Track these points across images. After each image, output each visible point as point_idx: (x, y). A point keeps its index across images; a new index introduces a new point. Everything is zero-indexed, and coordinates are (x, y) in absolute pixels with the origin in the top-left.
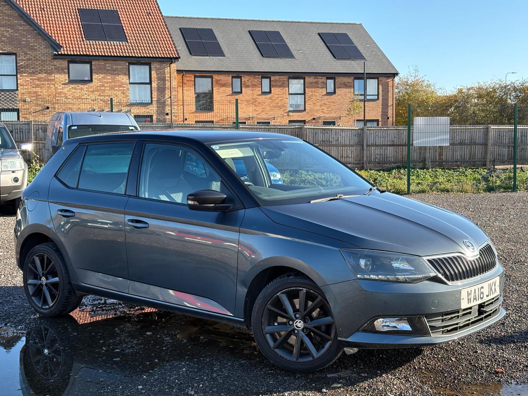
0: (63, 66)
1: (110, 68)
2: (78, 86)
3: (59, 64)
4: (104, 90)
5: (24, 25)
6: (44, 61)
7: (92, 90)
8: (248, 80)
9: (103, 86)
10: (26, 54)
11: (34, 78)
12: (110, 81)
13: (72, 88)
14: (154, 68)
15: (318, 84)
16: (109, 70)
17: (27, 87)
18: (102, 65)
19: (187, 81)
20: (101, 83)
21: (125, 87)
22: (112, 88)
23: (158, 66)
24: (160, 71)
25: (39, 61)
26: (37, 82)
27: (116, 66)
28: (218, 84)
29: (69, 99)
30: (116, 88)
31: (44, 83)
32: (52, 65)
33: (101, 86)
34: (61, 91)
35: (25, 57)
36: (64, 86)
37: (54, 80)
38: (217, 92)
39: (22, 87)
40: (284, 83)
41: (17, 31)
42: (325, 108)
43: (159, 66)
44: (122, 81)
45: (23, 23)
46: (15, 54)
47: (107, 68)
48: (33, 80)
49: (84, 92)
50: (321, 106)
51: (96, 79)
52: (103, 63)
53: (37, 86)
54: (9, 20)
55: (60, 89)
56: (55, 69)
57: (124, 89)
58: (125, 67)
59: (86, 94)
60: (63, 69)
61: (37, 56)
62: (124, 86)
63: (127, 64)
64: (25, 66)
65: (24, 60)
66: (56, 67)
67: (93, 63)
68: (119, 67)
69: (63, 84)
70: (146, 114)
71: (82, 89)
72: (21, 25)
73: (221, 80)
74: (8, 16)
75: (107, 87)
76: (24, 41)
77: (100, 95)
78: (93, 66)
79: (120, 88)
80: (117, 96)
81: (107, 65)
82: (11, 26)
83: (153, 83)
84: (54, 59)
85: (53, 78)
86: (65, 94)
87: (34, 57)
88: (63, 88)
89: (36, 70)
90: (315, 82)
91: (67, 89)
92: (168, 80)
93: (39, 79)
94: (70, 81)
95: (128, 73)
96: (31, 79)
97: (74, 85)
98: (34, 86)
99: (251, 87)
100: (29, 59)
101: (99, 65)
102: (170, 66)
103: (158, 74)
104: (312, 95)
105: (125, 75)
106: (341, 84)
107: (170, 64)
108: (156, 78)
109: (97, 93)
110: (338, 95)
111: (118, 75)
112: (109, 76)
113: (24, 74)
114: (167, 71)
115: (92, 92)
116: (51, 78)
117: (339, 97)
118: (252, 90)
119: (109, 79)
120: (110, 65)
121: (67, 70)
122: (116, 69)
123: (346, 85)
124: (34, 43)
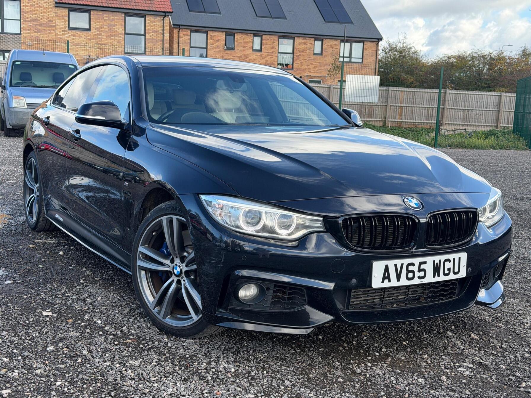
0: (64, 14)
1: (107, 18)
2: (77, 34)
3: (60, 12)
4: (101, 39)
6: (46, 7)
7: (89, 37)
8: (240, 38)
9: (100, 35)
11: (36, 23)
12: (107, 30)
13: (72, 35)
14: (149, 20)
15: (307, 45)
16: (106, 20)
17: (29, 32)
18: (100, 15)
19: (183, 35)
20: (99, 32)
21: (121, 37)
22: (108, 37)
24: (154, 23)
25: (41, 7)
26: (39, 27)
27: (113, 16)
28: (212, 39)
30: (112, 38)
31: (45, 28)
32: (53, 13)
33: (98, 34)
34: (61, 37)
35: (28, 3)
36: (63, 32)
37: (55, 26)
38: (211, 47)
39: (25, 31)
40: (275, 42)
42: (311, 67)
43: (153, 19)
44: (119, 31)
47: (105, 18)
48: (37, 25)
49: (82, 39)
50: (308, 65)
51: (93, 27)
52: (101, 13)
53: (39, 31)
55: (60, 35)
56: (56, 16)
57: (120, 38)
58: (122, 18)
59: (84, 41)
60: (63, 17)
61: (39, 3)
62: (120, 35)
63: (124, 15)
64: (28, 12)
65: (28, 6)
66: (56, 14)
67: (92, 13)
68: (116, 18)
69: (63, 31)
71: (80, 36)
73: (215, 36)
75: (104, 35)
77: (97, 44)
78: (91, 15)
79: (116, 38)
80: (113, 45)
81: (105, 15)
83: (147, 34)
84: (56, 7)
85: (54, 25)
86: (65, 40)
87: (37, 4)
88: (63, 35)
89: (38, 16)
90: (304, 43)
91: (67, 36)
92: (161, 32)
93: (41, 25)
94: (70, 28)
95: (124, 24)
96: (33, 24)
97: (74, 32)
98: (36, 31)
99: (243, 44)
100: (32, 6)
101: (97, 14)
102: (163, 20)
103: (152, 26)
104: (300, 55)
105: (122, 25)
106: (328, 46)
107: (164, 18)
108: (150, 30)
109: (94, 41)
110: (325, 56)
111: (115, 25)
112: (106, 26)
113: (27, 20)
114: (161, 24)
115: (90, 40)
116: (52, 24)
117: (326, 58)
118: (244, 47)
119: (106, 28)
120: (107, 15)
121: (67, 18)
122: (113, 20)
123: (333, 48)
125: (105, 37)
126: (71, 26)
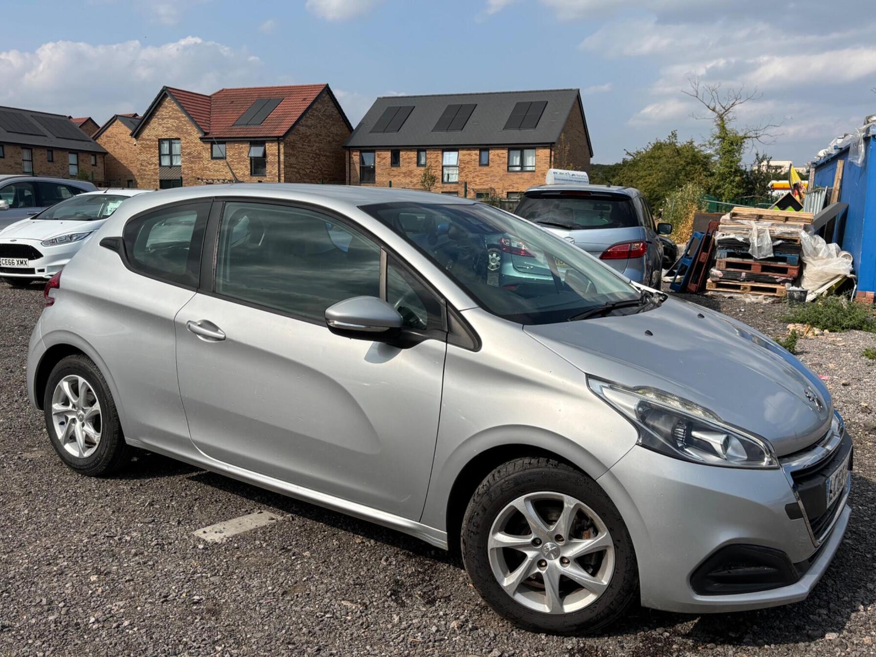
0: (208, 147)
1: (238, 147)
2: (217, 162)
3: (206, 145)
4: (234, 164)
6: (196, 143)
7: (225, 164)
8: (405, 154)
10: (186, 138)
11: (190, 156)
13: (213, 164)
14: (268, 146)
15: (471, 155)
17: (186, 163)
18: (233, 145)
19: (354, 155)
20: (232, 159)
22: (239, 163)
23: (270, 144)
24: (272, 148)
25: (194, 143)
26: (192, 159)
28: (379, 157)
30: (241, 163)
31: (196, 160)
32: (201, 147)
33: (232, 162)
34: (206, 166)
35: (185, 141)
36: (208, 162)
37: (202, 158)
38: (378, 165)
39: (184, 163)
40: (438, 156)
41: (180, 122)
42: (477, 180)
44: (245, 157)
46: (179, 139)
47: (236, 147)
49: (220, 167)
50: (473, 178)
51: (228, 156)
52: (233, 143)
53: (192, 162)
54: (176, 114)
55: (206, 164)
57: (247, 163)
58: (247, 146)
59: (222, 168)
60: (208, 149)
61: (192, 139)
62: (247, 161)
64: (185, 148)
65: (185, 143)
66: (203, 148)
68: (244, 146)
71: (219, 164)
72: (183, 117)
73: (382, 154)
74: (176, 110)
76: (184, 129)
78: (227, 146)
79: (244, 163)
80: (242, 169)
81: (236, 145)
82: (178, 118)
85: (202, 156)
86: (208, 168)
87: (191, 141)
88: (208, 164)
89: (192, 150)
90: (468, 154)
91: (210, 164)
92: (277, 155)
93: (193, 157)
94: (213, 158)
97: (215, 161)
98: (190, 162)
99: (408, 160)
100: (188, 142)
101: (231, 145)
102: (279, 143)
103: (270, 151)
104: (465, 167)
105: (248, 152)
106: (494, 155)
108: (269, 155)
110: (491, 167)
111: (243, 153)
112: (237, 153)
113: (184, 154)
115: (226, 166)
116: (200, 156)
117: (492, 169)
118: (409, 163)
119: (237, 156)
120: (238, 145)
121: (210, 150)
122: (242, 147)
123: (500, 157)
124: (190, 130)
125: (236, 163)
126: (214, 156)
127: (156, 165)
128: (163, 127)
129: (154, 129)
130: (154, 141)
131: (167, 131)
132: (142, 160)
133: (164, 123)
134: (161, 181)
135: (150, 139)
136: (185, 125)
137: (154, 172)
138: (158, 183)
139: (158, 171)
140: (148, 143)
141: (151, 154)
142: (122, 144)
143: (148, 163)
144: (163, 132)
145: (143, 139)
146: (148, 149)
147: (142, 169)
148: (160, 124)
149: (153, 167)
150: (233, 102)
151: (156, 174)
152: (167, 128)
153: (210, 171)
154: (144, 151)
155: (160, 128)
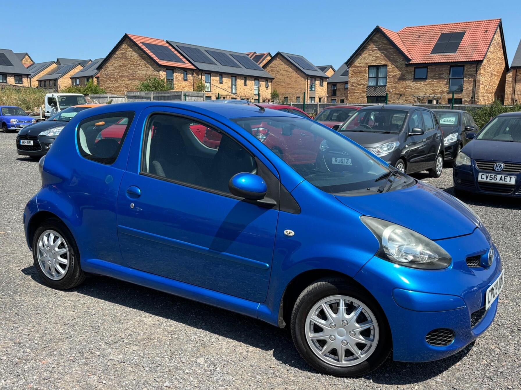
0: (412, 70)
1: (438, 70)
2: (419, 82)
3: (409, 69)
4: (434, 83)
5: (393, 48)
6: (401, 68)
7: (426, 83)
10: (392, 65)
13: (415, 83)
14: (466, 68)
16: (437, 71)
17: (391, 84)
21: (446, 81)
22: (438, 82)
24: (470, 70)
25: (399, 68)
27: (442, 68)
29: (413, 89)
30: (441, 82)
32: (405, 70)
33: (432, 81)
34: (409, 85)
37: (406, 79)
39: (389, 84)
41: (389, 52)
43: (469, 67)
44: (445, 77)
45: (392, 47)
46: (386, 65)
47: (437, 70)
48: (395, 79)
51: (429, 77)
52: (434, 67)
54: (385, 46)
56: (407, 72)
58: (447, 69)
59: (422, 86)
60: (411, 72)
61: (398, 65)
63: (449, 67)
64: (391, 72)
65: (391, 68)
67: (429, 68)
68: (444, 69)
70: (458, 98)
71: (421, 84)
72: (391, 49)
74: (385, 44)
75: (435, 81)
76: (392, 57)
77: (430, 87)
78: (428, 69)
79: (443, 82)
80: (441, 87)
81: (437, 68)
82: (386, 50)
83: (464, 77)
84: (407, 66)
86: (411, 87)
87: (396, 66)
88: (410, 83)
89: (397, 73)
91: (412, 84)
92: (475, 75)
95: (449, 72)
96: (394, 79)
97: (417, 81)
98: (395, 83)
100: (394, 68)
101: (432, 68)
102: (477, 66)
103: (468, 72)
105: (447, 73)
107: (477, 65)
108: (467, 75)
109: (429, 86)
111: (443, 74)
112: (437, 75)
113: (390, 76)
114: (475, 69)
115: (426, 85)
116: (404, 78)
119: (437, 77)
120: (438, 68)
121: (413, 73)
122: (442, 70)
124: (397, 58)
125: (436, 82)
126: (416, 77)
127: (364, 85)
128: (373, 57)
129: (365, 58)
130: (364, 67)
131: (376, 60)
132: (352, 82)
133: (374, 54)
134: (368, 97)
135: (361, 66)
136: (392, 55)
137: (362, 91)
138: (366, 99)
139: (366, 90)
140: (359, 69)
141: (361, 77)
142: (282, 72)
143: (358, 84)
144: (372, 60)
145: (355, 66)
146: (358, 74)
147: (352, 89)
148: (370, 55)
149: (361, 87)
150: (420, 36)
151: (364, 92)
152: (376, 57)
153: (412, 89)
154: (355, 75)
155: (370, 58)
